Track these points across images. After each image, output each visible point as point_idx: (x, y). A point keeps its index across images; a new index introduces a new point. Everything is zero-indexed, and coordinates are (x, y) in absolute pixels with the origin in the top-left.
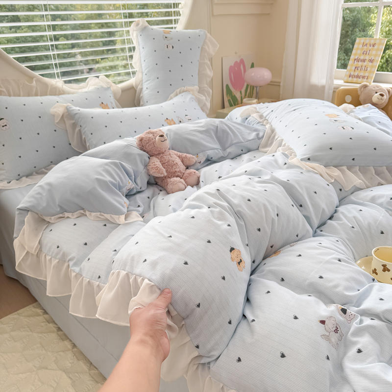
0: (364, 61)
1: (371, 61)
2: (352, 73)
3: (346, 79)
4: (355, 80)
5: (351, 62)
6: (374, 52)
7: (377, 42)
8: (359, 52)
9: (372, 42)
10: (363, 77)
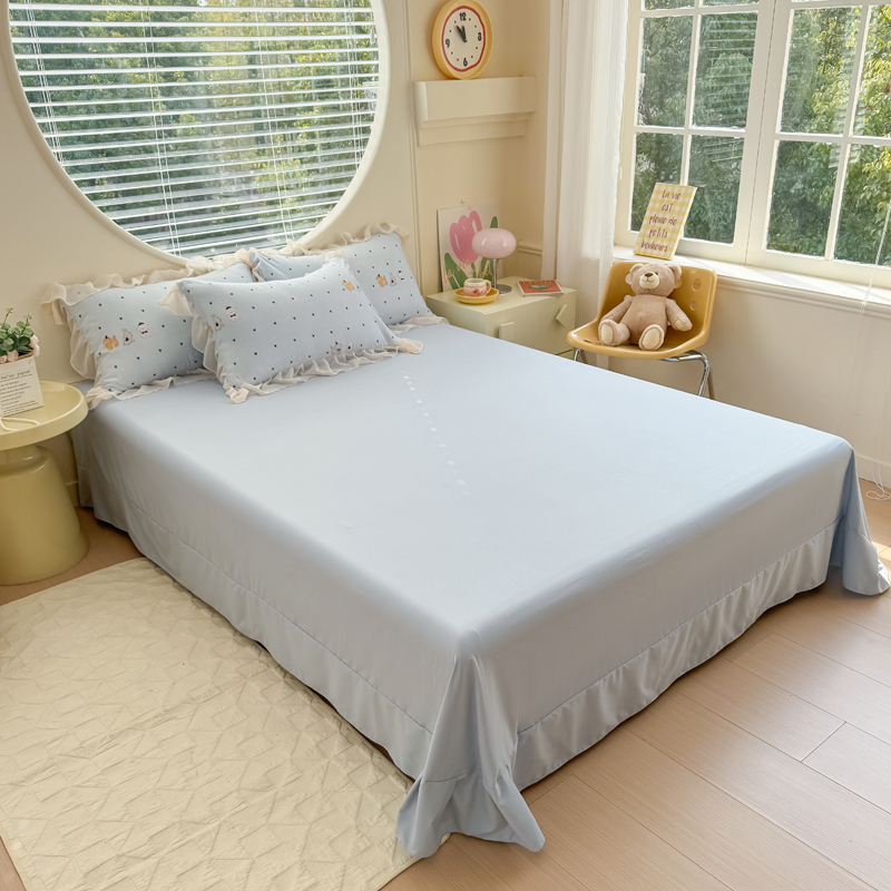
0: (663, 221)
1: (673, 222)
2: (646, 241)
3: (637, 248)
4: (649, 251)
5: (645, 222)
6: (677, 208)
7: (683, 191)
8: (657, 206)
9: (676, 191)
10: (661, 248)
